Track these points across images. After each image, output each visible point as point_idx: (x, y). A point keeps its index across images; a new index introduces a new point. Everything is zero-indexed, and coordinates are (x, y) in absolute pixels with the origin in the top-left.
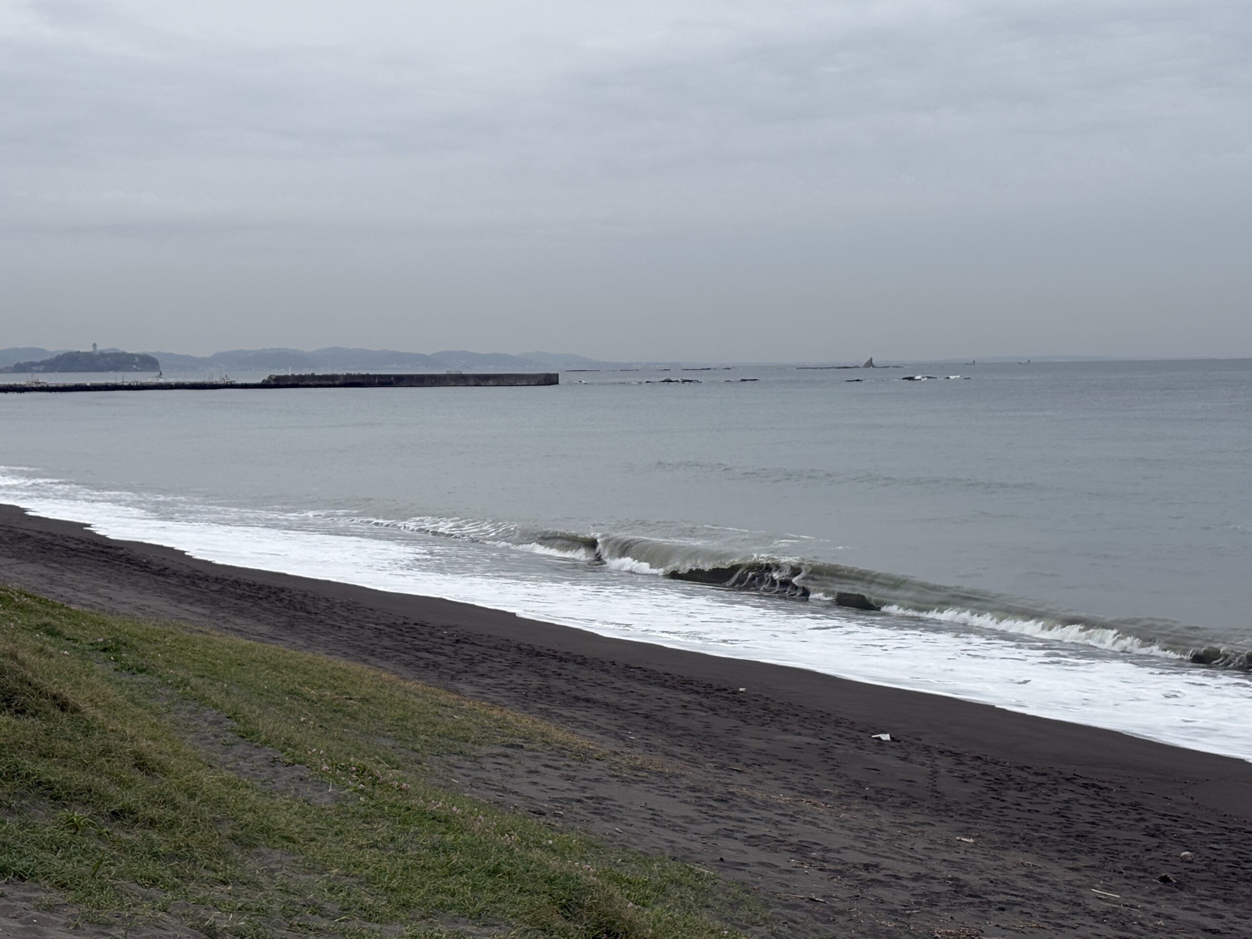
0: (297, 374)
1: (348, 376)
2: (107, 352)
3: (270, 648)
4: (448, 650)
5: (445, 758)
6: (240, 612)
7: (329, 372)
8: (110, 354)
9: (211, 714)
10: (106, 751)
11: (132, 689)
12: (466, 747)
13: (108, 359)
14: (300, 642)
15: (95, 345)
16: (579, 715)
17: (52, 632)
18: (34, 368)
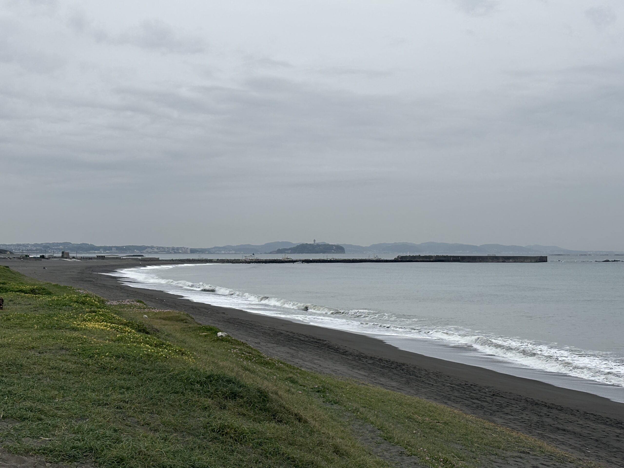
0: (411, 255)
1: (437, 256)
2: (320, 244)
3: (398, 394)
4: (488, 399)
5: (488, 457)
6: (383, 375)
7: (428, 255)
8: (322, 245)
9: (370, 427)
10: (320, 444)
11: (331, 412)
12: (499, 452)
13: (321, 247)
14: (412, 391)
15: (314, 240)
16: (559, 437)
17: (293, 381)
18: (286, 251)
